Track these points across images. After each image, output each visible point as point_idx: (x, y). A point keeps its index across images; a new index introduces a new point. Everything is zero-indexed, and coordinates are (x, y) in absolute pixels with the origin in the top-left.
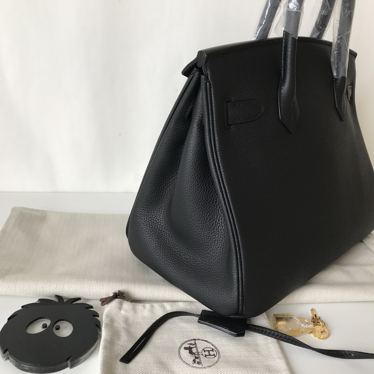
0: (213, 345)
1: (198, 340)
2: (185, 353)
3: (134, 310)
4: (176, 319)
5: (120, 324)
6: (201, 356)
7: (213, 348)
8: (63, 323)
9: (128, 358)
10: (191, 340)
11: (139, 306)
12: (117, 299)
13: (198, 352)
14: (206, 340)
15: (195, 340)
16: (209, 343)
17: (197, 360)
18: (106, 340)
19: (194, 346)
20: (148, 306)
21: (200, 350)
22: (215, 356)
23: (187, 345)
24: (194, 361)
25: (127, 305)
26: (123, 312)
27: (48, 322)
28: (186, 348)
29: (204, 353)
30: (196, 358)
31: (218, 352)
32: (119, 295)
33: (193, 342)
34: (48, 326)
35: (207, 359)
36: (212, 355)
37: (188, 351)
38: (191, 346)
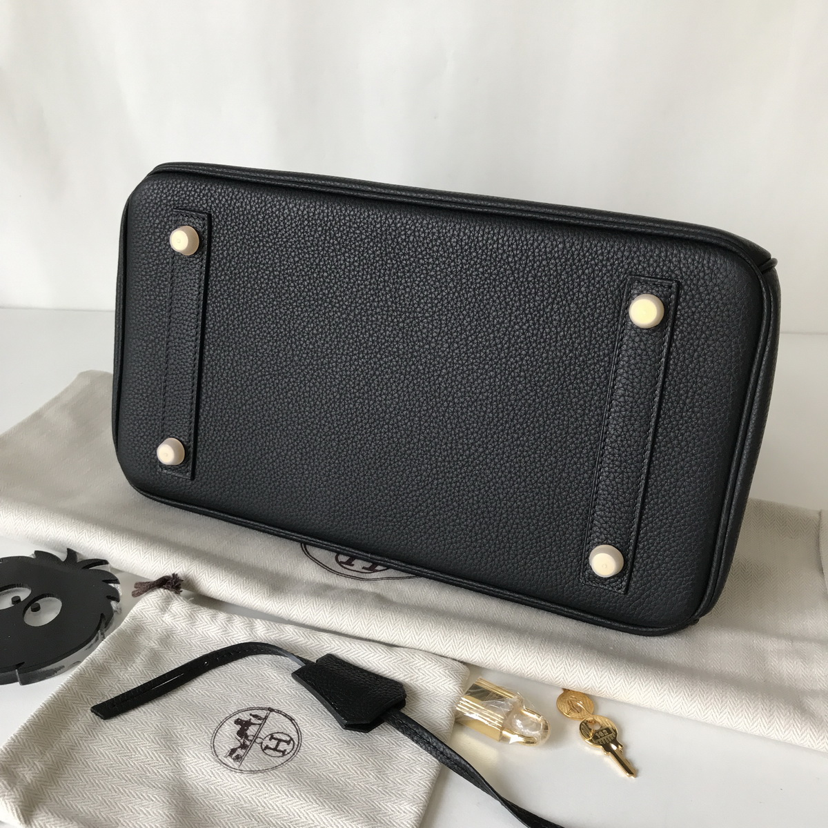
0: (298, 731)
1: (279, 712)
3: (192, 618)
4: (265, 658)
5: (149, 640)
6: (256, 747)
7: (295, 736)
9: (111, 709)
10: (262, 709)
11: (204, 614)
12: (162, 590)
13: (256, 737)
14: (294, 716)
15: (271, 710)
16: (295, 725)
17: (240, 752)
18: (92, 662)
19: (260, 722)
20: (222, 616)
22: (284, 755)
23: (245, 717)
24: (233, 751)
25: (179, 606)
26: (167, 618)
27: (24, 594)
28: (238, 722)
29: (267, 742)
30: (243, 746)
31: (297, 748)
32: (171, 583)
33: (262, 714)
35: (262, 755)
36: (280, 751)
37: (238, 727)
38: (253, 720)
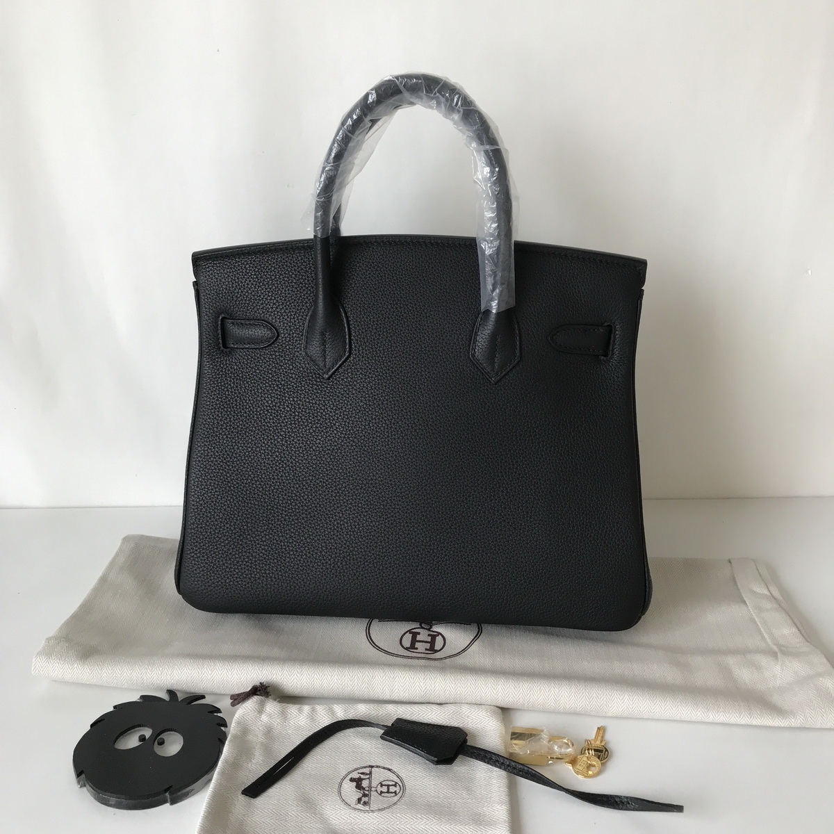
0: (398, 776)
1: (377, 767)
2: (349, 787)
3: (284, 715)
4: (349, 733)
5: (257, 737)
6: (373, 793)
7: (398, 781)
8: (170, 734)
9: (256, 789)
10: (365, 767)
11: (293, 709)
12: (255, 697)
13: (370, 787)
14: (390, 767)
15: (372, 767)
16: (394, 773)
17: (364, 799)
18: (226, 761)
19: (368, 776)
20: (306, 708)
21: (374, 783)
22: (396, 794)
23: (355, 775)
24: (359, 800)
25: (272, 707)
26: (264, 718)
27: (148, 733)
28: (352, 780)
29: (380, 789)
30: (365, 795)
31: (403, 788)
32: (261, 690)
33: (367, 771)
34: (147, 737)
35: (381, 798)
36: (392, 793)
37: (354, 784)
38: (362, 776)
